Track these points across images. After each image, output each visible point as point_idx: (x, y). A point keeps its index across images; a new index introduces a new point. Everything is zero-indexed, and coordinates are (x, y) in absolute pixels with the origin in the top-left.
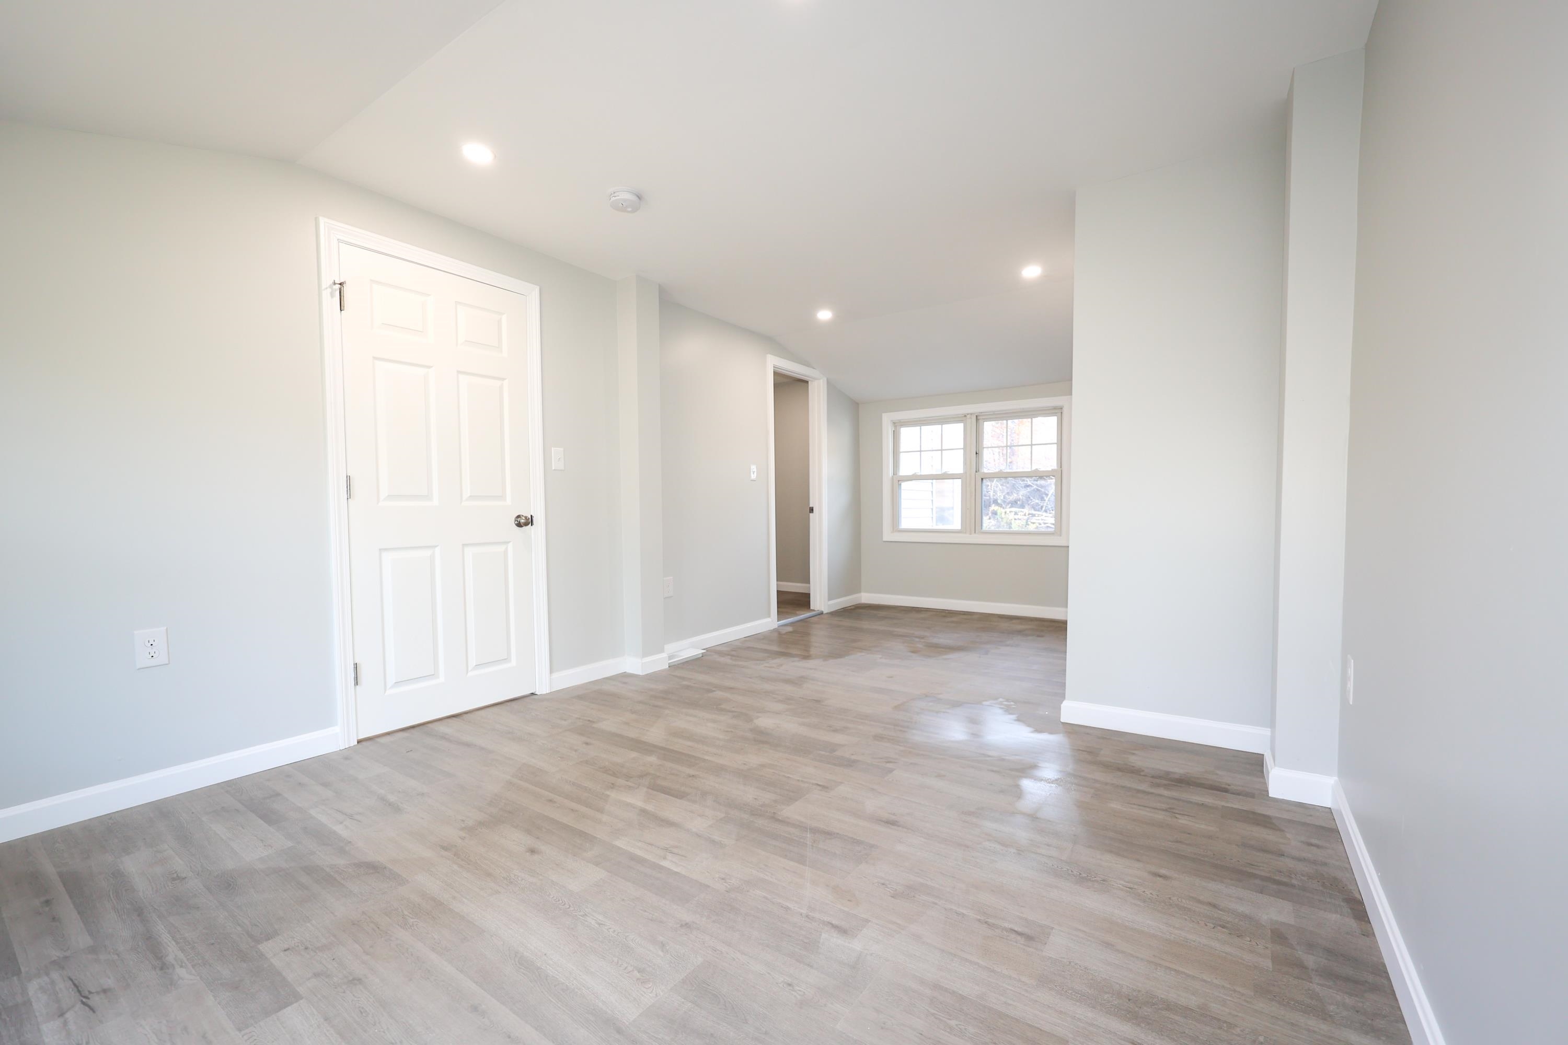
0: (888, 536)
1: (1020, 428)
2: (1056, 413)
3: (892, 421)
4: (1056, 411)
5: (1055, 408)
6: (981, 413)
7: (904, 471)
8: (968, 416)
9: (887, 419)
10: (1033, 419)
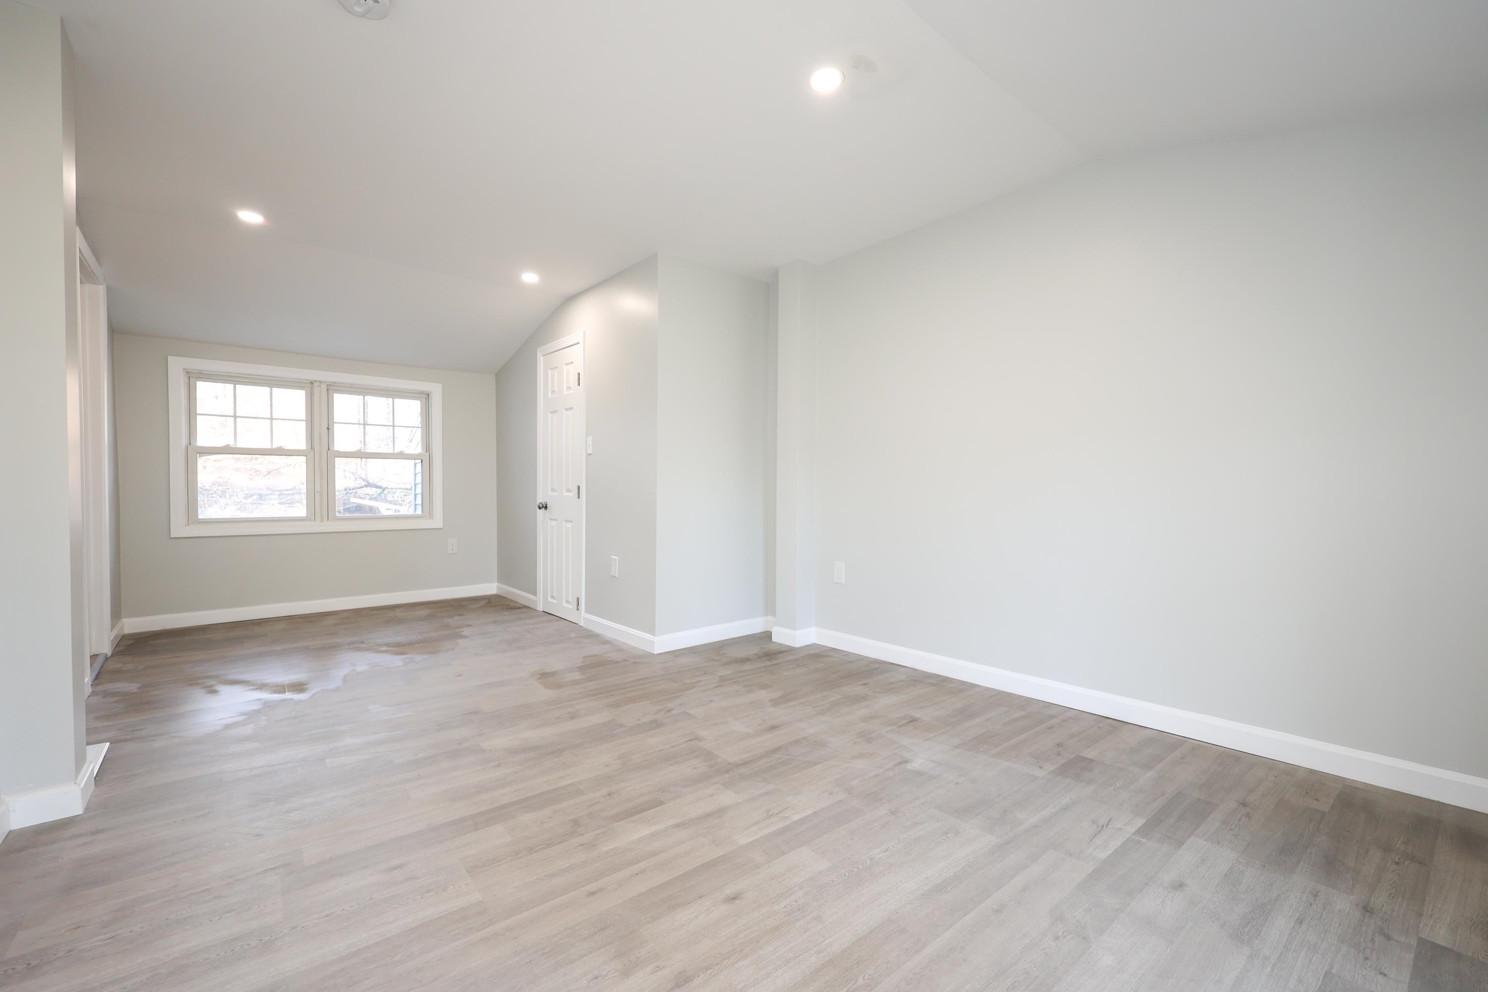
0: (179, 529)
1: (378, 405)
2: (421, 398)
3: (184, 369)
4: (421, 396)
5: (422, 393)
6: (334, 383)
7: (203, 439)
8: (316, 384)
9: (177, 365)
10: (395, 399)
